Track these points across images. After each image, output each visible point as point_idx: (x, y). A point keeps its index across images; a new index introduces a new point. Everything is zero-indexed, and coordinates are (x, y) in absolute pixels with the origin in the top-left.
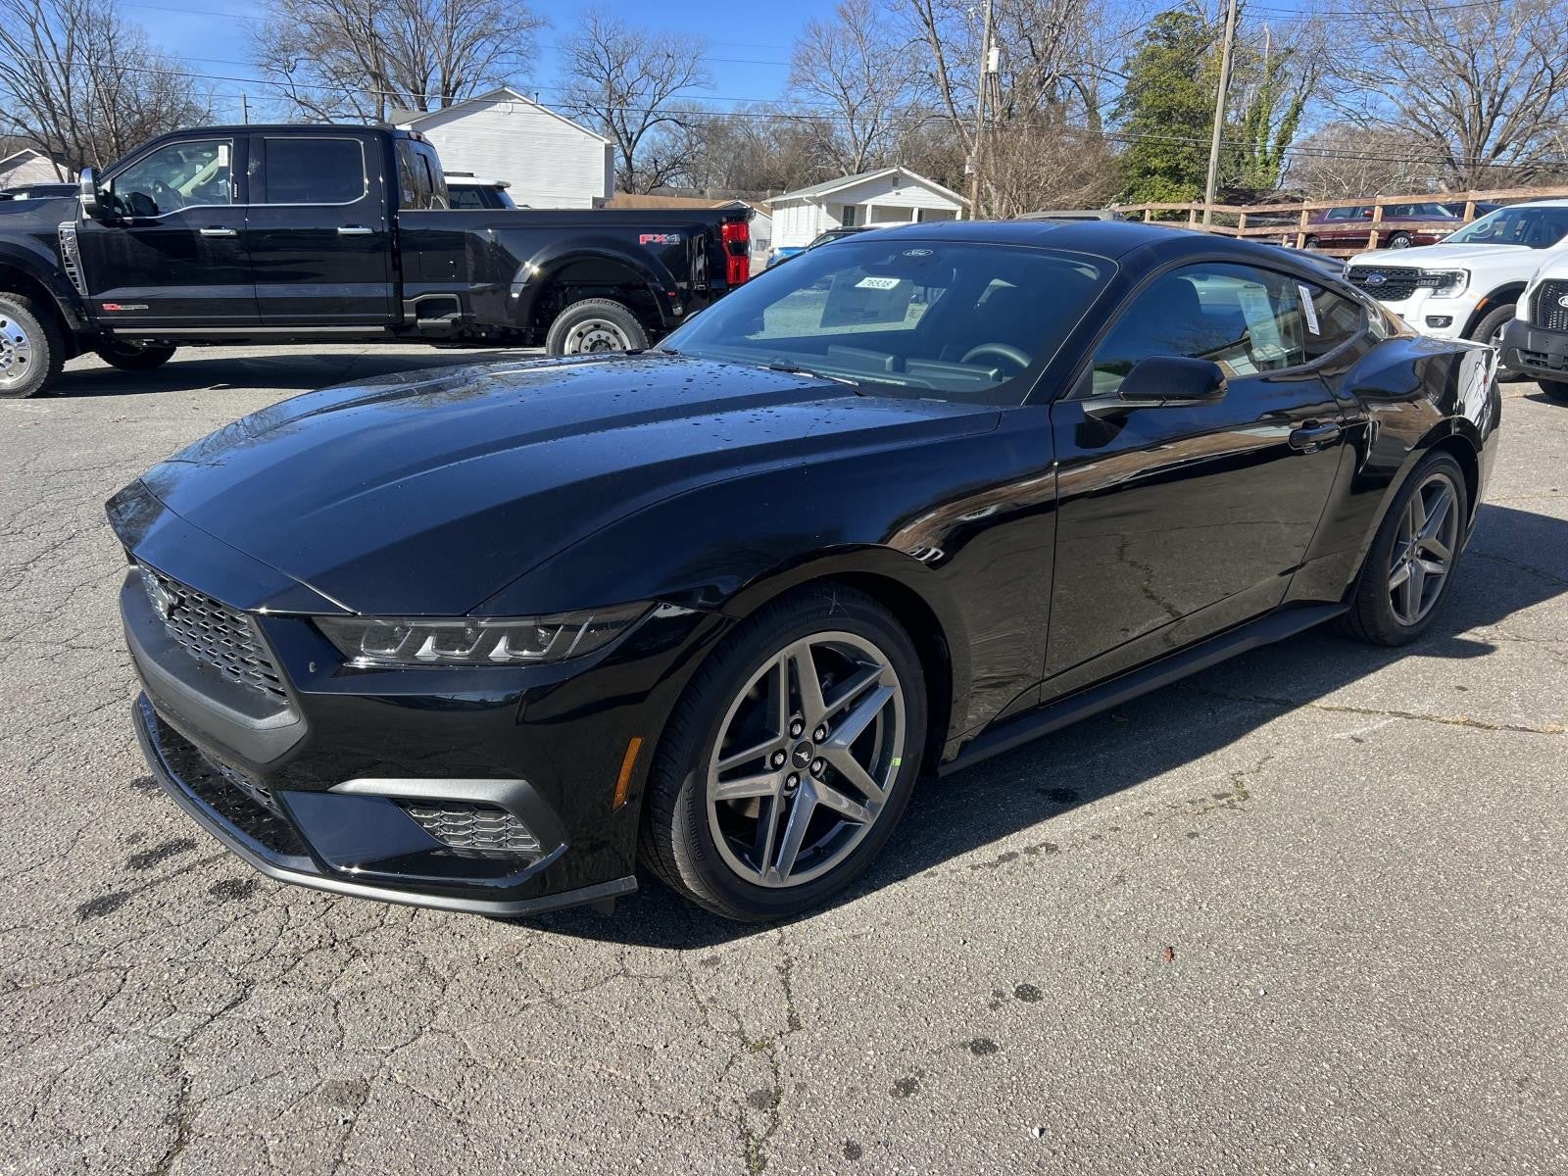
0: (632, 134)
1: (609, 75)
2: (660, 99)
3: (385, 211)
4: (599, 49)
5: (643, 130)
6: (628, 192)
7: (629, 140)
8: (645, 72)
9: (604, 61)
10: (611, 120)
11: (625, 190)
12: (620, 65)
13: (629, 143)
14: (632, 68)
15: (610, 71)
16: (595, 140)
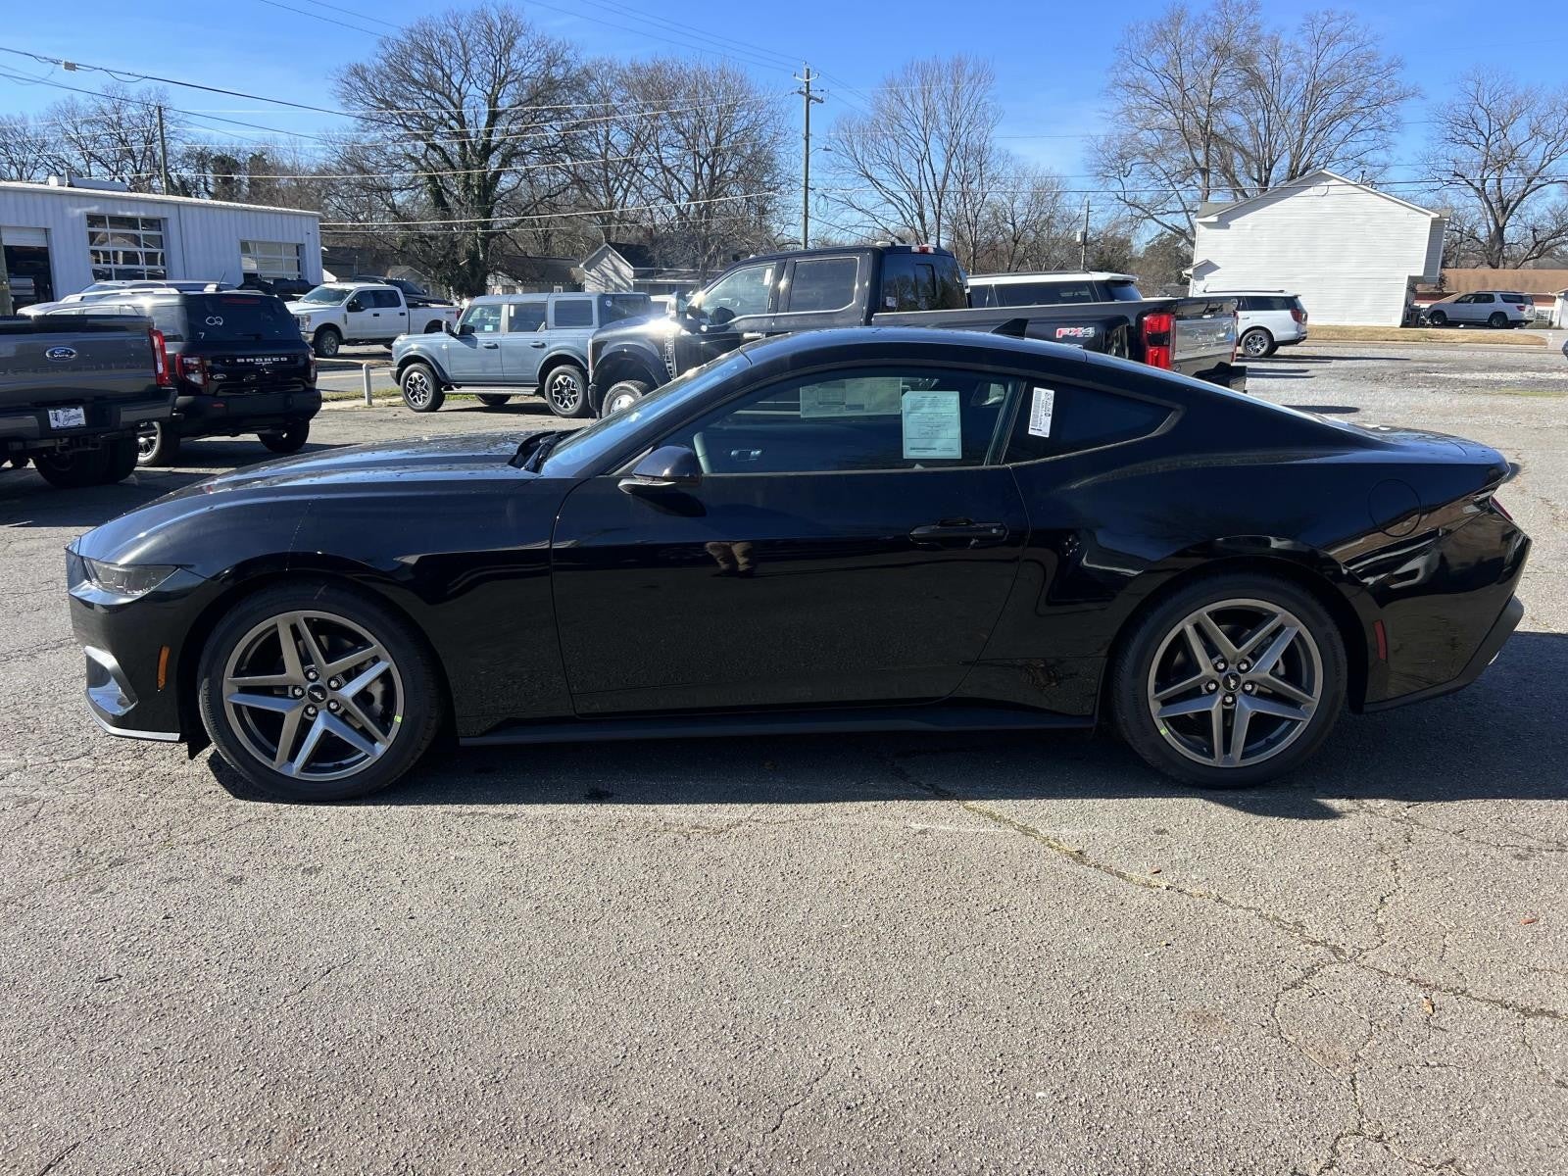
0: (1509, 201)
1: (1487, 140)
2: (1550, 160)
3: (864, 316)
4: (1480, 113)
5: (1524, 196)
6: (1493, 267)
7: (1504, 209)
8: (1535, 132)
9: (1484, 125)
10: (1484, 189)
11: (1490, 264)
12: (1502, 129)
13: (1504, 212)
14: (1519, 131)
15: (1490, 135)
16: (1420, 214)
